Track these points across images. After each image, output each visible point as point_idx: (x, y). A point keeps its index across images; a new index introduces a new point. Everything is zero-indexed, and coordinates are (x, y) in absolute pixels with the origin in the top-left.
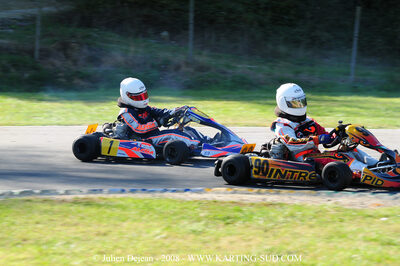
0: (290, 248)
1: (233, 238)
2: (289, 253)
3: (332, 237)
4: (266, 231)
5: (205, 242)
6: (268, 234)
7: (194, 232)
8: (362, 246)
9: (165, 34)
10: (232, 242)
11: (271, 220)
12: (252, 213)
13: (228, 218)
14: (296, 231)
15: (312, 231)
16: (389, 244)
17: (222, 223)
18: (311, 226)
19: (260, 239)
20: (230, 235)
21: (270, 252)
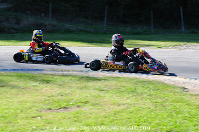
0: (66, 92)
1: (47, 88)
2: (66, 94)
3: (83, 88)
5: (37, 90)
6: (61, 87)
7: (34, 86)
8: (92, 92)
9: (43, 14)
10: (46, 90)
11: (63, 82)
12: (57, 79)
14: (71, 85)
15: (76, 85)
17: (45, 83)
18: (77, 84)
19: (57, 89)
20: (47, 87)
21: (59, 95)
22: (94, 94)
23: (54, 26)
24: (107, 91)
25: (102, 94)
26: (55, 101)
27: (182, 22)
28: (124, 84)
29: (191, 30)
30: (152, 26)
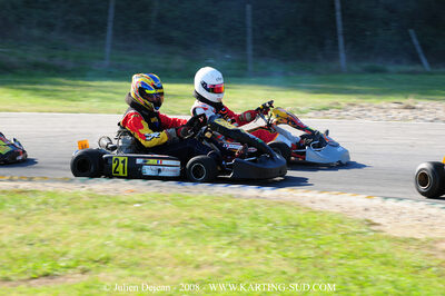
22: (123, 239)
24: (154, 232)
26: (14, 259)
27: (341, 40)
29: (365, 64)
30: (250, 51)
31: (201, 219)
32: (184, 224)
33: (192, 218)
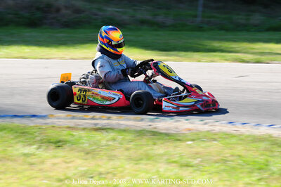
0: (102, 170)
1: (56, 161)
3: (141, 159)
4: (88, 153)
5: (31, 164)
6: (89, 156)
7: (26, 155)
8: (162, 167)
10: (54, 164)
11: (95, 144)
12: (81, 138)
13: (59, 142)
15: (127, 153)
16: (187, 166)
17: (53, 146)
18: (128, 149)
19: (79, 161)
20: (55, 157)
21: (84, 175)
22: (168, 174)
23: (77, 11)
24: (197, 168)
25: (186, 173)
28: (240, 150)
31: (239, 156)
32: (225, 161)
33: (232, 156)
